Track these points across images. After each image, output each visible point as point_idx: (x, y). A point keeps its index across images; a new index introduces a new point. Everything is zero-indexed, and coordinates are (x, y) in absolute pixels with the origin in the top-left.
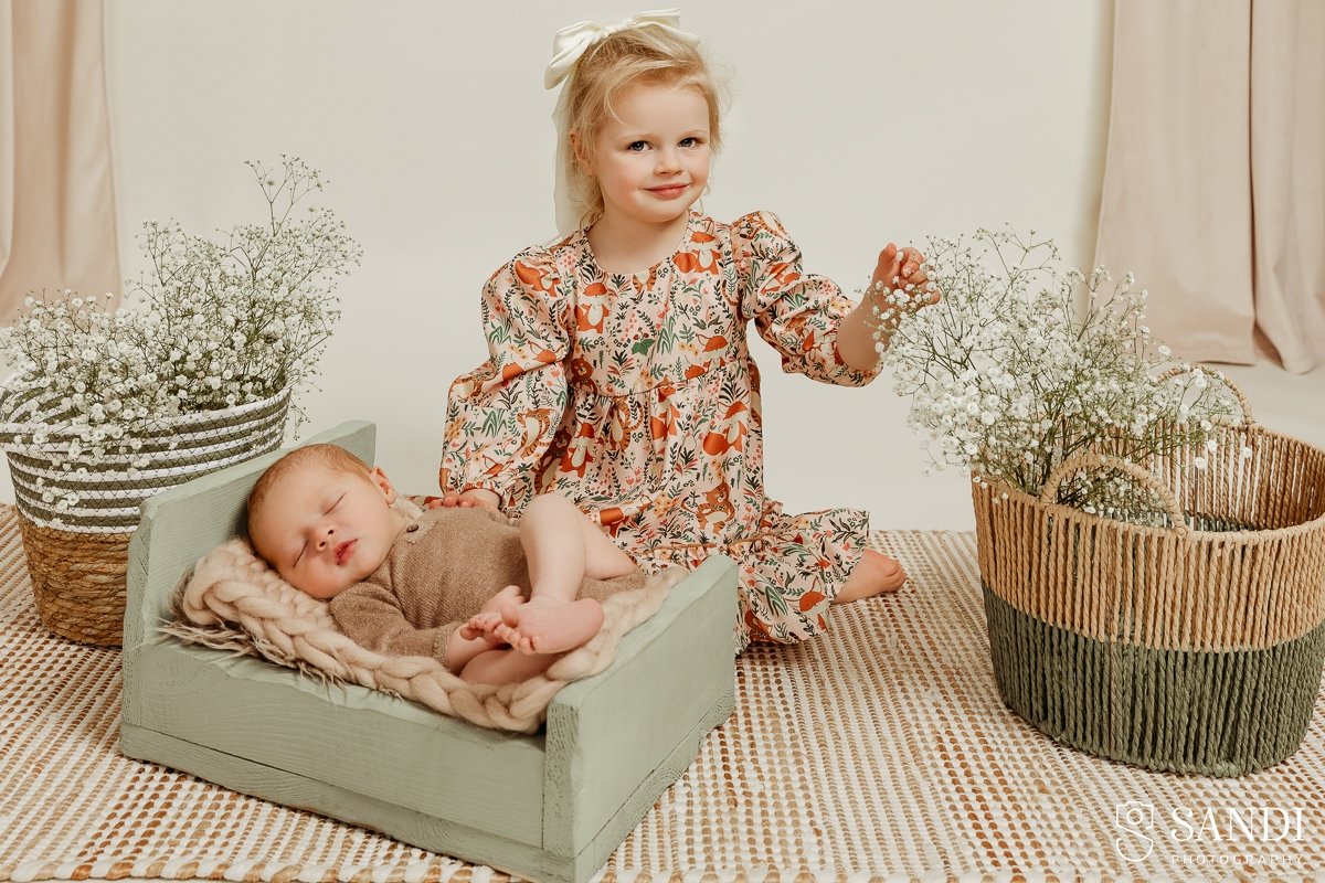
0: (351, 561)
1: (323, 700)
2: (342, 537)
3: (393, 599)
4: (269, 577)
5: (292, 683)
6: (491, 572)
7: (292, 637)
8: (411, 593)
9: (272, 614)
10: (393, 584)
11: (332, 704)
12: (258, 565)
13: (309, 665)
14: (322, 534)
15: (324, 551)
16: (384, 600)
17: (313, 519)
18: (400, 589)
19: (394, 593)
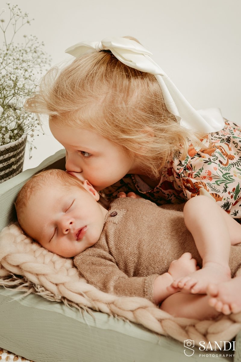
0: (84, 238)
1: (81, 323)
2: (78, 226)
3: (110, 257)
4: (35, 246)
5: (60, 311)
6: (167, 241)
7: (57, 285)
8: (121, 253)
9: (43, 272)
10: (109, 247)
11: (87, 325)
12: (28, 241)
13: (69, 301)
14: (66, 224)
15: (68, 233)
16: (105, 258)
17: (59, 216)
18: (113, 250)
19: (110, 253)
